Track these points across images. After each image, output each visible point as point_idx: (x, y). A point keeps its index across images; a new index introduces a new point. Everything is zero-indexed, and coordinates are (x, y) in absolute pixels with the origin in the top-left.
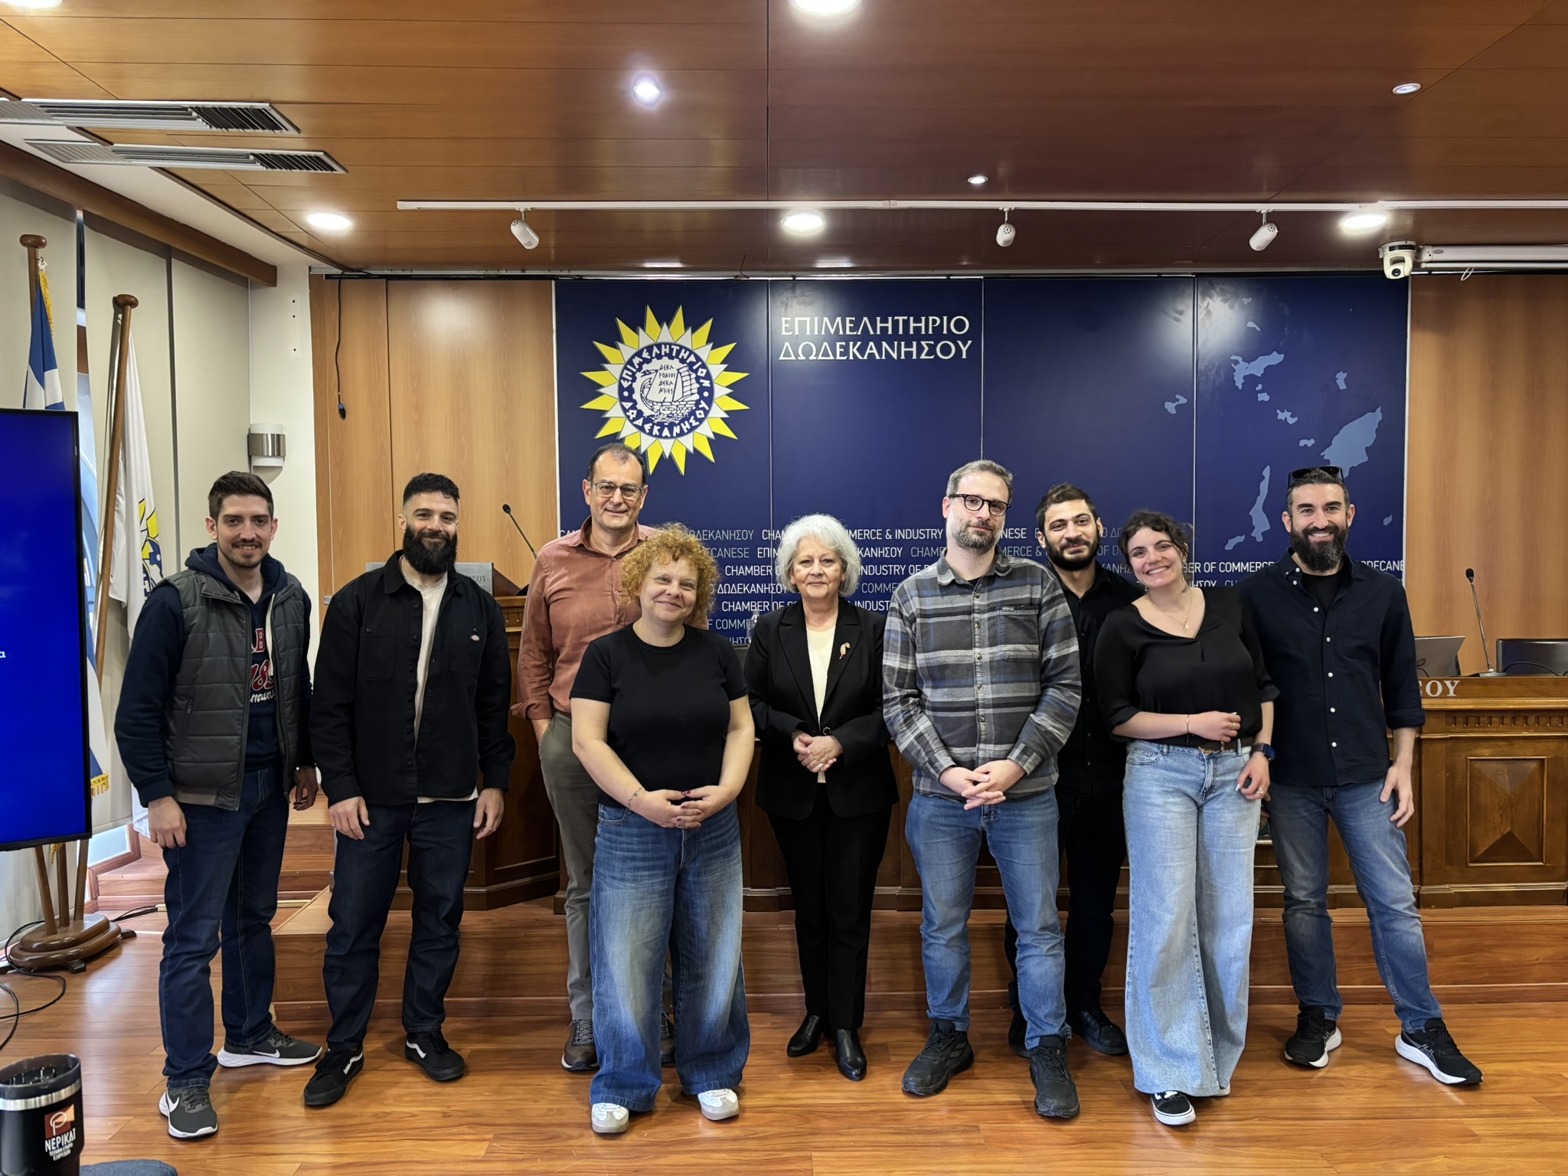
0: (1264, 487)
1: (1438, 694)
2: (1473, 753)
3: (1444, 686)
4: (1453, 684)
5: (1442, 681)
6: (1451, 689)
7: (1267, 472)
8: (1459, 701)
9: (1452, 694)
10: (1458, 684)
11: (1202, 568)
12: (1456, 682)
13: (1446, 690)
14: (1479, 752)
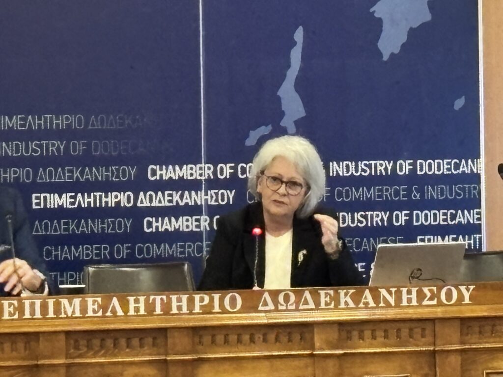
0: (296, 56)
1: (453, 301)
2: (490, 365)
3: (459, 292)
4: (468, 290)
5: (456, 287)
6: (467, 295)
7: (299, 35)
8: (474, 307)
9: (467, 301)
10: (474, 289)
11: (215, 172)
12: (472, 287)
13: (461, 297)
14: (495, 364)
